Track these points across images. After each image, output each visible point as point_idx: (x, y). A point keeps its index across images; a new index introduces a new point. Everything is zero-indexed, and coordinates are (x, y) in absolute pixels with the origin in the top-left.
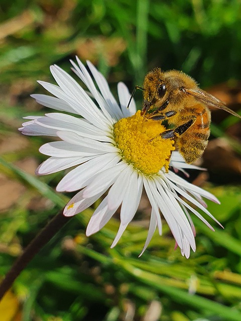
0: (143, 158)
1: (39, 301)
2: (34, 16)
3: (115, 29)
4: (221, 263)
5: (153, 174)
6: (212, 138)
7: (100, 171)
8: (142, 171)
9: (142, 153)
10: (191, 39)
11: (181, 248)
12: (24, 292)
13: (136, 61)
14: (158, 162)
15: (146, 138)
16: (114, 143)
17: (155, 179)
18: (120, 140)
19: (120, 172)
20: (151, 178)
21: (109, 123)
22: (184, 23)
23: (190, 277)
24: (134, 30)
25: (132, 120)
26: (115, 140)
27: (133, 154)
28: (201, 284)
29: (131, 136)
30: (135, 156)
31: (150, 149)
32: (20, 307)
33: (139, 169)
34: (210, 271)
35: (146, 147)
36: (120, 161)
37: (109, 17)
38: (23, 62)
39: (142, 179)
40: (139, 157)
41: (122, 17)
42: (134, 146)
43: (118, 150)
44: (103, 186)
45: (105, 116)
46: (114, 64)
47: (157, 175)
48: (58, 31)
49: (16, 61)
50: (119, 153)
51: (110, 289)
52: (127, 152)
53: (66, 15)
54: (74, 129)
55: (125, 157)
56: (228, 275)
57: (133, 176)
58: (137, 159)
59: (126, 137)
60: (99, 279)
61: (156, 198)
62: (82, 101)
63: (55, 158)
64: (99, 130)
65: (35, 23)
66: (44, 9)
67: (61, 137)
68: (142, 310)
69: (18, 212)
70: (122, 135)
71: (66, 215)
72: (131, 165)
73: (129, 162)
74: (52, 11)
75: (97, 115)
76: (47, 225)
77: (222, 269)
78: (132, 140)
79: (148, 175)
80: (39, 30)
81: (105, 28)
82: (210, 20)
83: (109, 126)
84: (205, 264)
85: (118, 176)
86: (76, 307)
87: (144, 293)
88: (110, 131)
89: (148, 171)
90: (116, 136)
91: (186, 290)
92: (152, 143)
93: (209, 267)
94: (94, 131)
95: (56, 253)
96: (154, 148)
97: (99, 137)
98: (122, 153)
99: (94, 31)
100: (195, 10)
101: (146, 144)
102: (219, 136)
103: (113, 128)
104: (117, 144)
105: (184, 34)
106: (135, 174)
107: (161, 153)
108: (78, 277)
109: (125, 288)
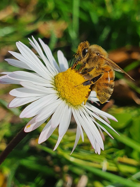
0: (72, 97)
1: (16, 176)
2: (14, 9)
3: (60, 16)
4: (121, 152)
5: (78, 105)
6: (116, 79)
7: (46, 105)
8: (71, 104)
9: (71, 93)
10: (105, 21)
11: (95, 149)
12: (7, 172)
13: (73, 34)
14: (81, 98)
15: (74, 85)
16: (55, 87)
17: (79, 109)
18: (58, 86)
19: (58, 105)
20: (76, 108)
21: (52, 76)
22: (100, 12)
23: (103, 161)
24: (71, 17)
25: (65, 74)
26: (55, 86)
27: (65, 94)
28: (110, 165)
29: (64, 83)
30: (67, 95)
31: (76, 91)
32: (5, 180)
33: (70, 103)
34: (115, 157)
35: (73, 90)
36: (58, 98)
37: (57, 9)
38: (7, 36)
39: (71, 109)
40: (69, 96)
41: (64, 9)
42: (66, 90)
43: (57, 92)
44: (47, 115)
45: (50, 72)
46: (60, 36)
47: (80, 106)
48: (27, 18)
49: (3, 35)
50: (58, 94)
51: (57, 169)
52: (62, 93)
53: (32, 8)
54: (30, 80)
55: (61, 96)
56: (126, 160)
57: (66, 108)
58: (68, 97)
59: (62, 84)
60: (51, 163)
61: (79, 120)
62: (36, 63)
63: (19, 98)
64: (46, 80)
65: (14, 13)
66: (19, 5)
67: (22, 85)
68: (76, 180)
69: (4, 125)
70: (59, 83)
71: (26, 131)
72: (65, 101)
73: (64, 99)
74: (24, 6)
75: (44, 71)
76: (13, 139)
77: (122, 156)
78: (65, 86)
79: (75, 106)
80: (16, 17)
81: (55, 15)
82: (115, 10)
83: (52, 77)
84: (112, 153)
85: (57, 107)
86: (38, 180)
87: (77, 171)
88: (52, 80)
89: (75, 104)
90: (56, 84)
91: (101, 169)
92: (77, 87)
93: (114, 155)
94: (42, 81)
95: (26, 148)
96: (78, 90)
97: (46, 84)
98: (59, 94)
99: (49, 17)
100: (107, 5)
101: (73, 88)
102: (120, 78)
103: (54, 78)
104: (56, 88)
105: (100, 18)
106: (67, 106)
107: (82, 93)
108: (39, 162)
109: (66, 168)
